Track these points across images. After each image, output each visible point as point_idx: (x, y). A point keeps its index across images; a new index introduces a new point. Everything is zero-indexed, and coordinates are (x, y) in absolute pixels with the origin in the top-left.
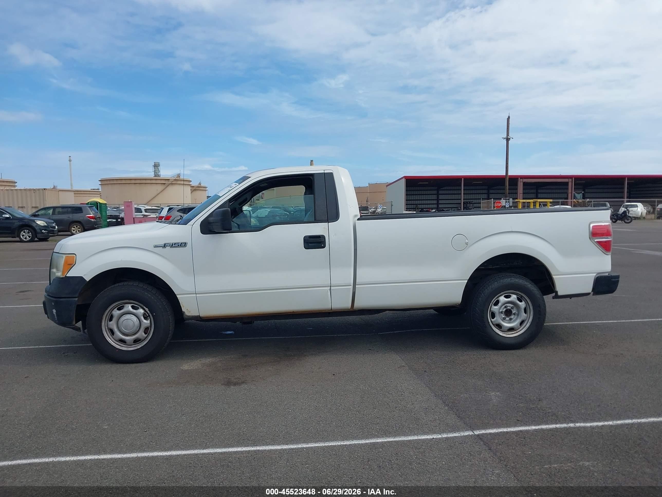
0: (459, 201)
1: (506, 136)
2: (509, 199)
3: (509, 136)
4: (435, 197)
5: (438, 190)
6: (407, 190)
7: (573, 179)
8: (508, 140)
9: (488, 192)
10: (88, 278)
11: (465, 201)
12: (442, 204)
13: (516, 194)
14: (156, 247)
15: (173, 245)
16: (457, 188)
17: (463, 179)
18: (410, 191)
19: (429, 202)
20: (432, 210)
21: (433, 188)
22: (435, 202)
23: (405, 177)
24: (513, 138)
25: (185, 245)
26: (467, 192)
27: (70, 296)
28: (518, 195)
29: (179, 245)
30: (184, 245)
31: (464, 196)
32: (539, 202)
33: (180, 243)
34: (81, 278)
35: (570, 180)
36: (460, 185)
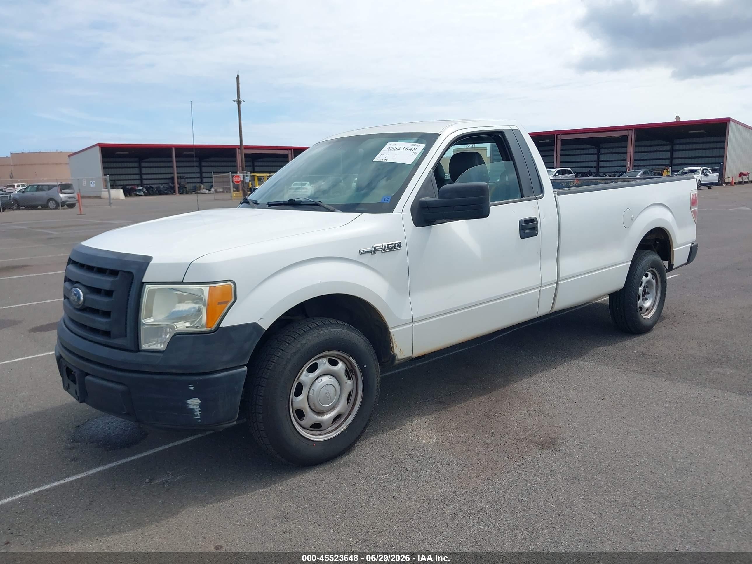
0: (172, 175)
1: (237, 98)
2: (246, 173)
3: (240, 98)
4: (137, 171)
5: (139, 162)
6: (104, 162)
7: (293, 150)
8: (239, 103)
9: (200, 164)
10: (266, 325)
11: (179, 175)
12: (146, 179)
13: (236, 168)
14: (362, 253)
15: (385, 249)
16: (168, 159)
17: (174, 149)
18: (108, 162)
19: (130, 177)
20: (138, 187)
21: (132, 159)
22: (138, 177)
23: (100, 145)
24: (244, 101)
25: (400, 246)
26: (181, 164)
27: (235, 365)
28: (238, 167)
29: (392, 247)
30: (397, 246)
31: (177, 170)
32: (258, 176)
33: (394, 244)
34: (255, 326)
35: (290, 151)
36: (171, 156)
